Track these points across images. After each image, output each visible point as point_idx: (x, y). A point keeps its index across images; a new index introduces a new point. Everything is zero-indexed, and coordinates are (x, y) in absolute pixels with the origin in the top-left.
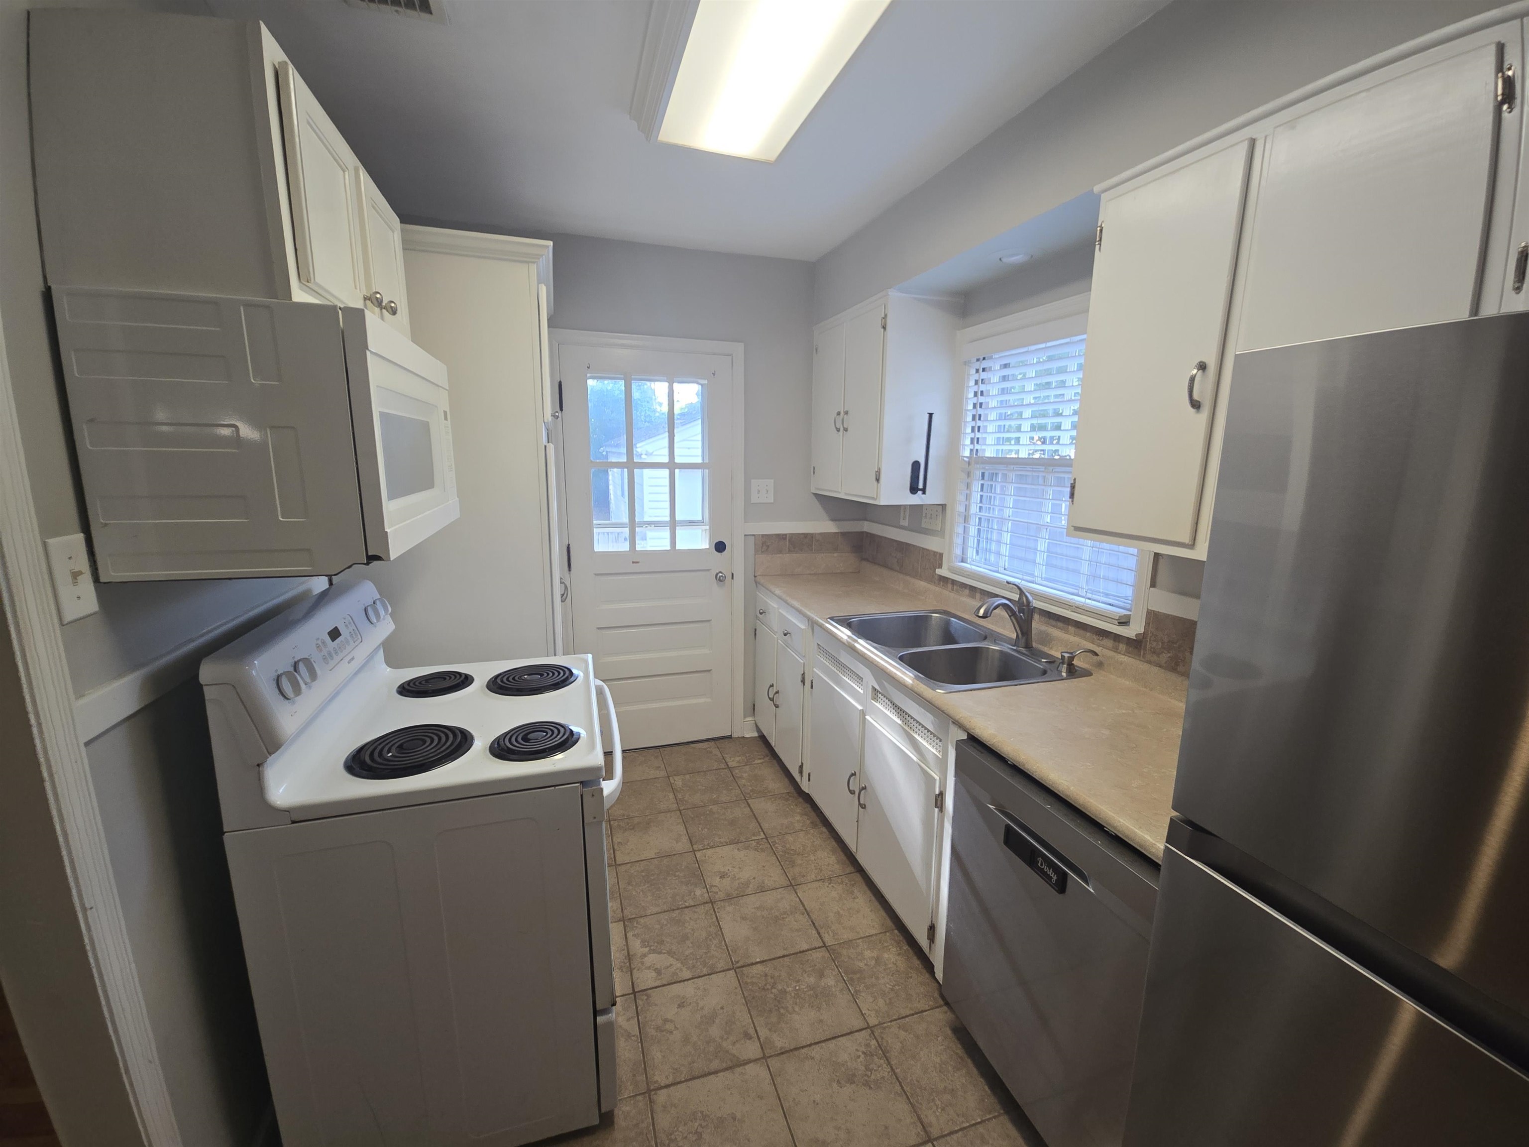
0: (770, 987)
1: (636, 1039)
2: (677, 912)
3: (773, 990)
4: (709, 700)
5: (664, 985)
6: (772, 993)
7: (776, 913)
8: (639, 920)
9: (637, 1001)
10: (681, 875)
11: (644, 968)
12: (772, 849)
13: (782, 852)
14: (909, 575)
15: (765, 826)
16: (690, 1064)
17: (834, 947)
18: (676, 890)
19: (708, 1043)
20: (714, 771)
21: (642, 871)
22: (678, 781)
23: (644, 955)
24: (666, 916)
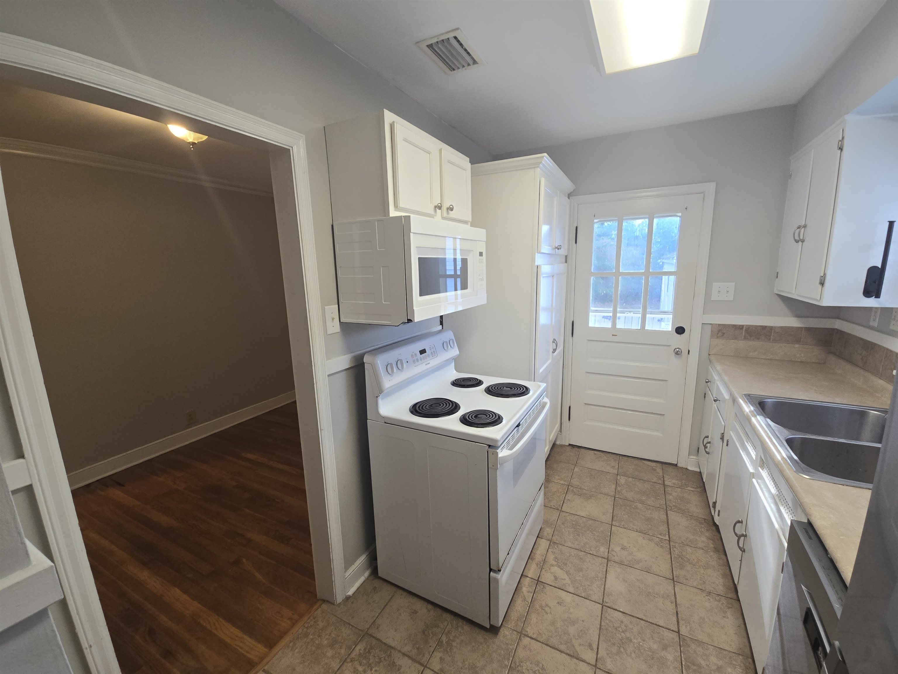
0: (621, 631)
1: (527, 603)
2: (583, 553)
3: (622, 634)
4: (661, 435)
5: (556, 587)
6: (621, 635)
7: (650, 590)
8: (559, 545)
9: (537, 586)
10: (597, 534)
11: (549, 571)
12: (670, 549)
13: (678, 555)
14: (871, 372)
15: (673, 532)
16: (549, 637)
17: (686, 638)
18: (588, 541)
19: (565, 633)
20: (651, 483)
21: (574, 521)
22: (622, 480)
23: (553, 565)
24: (576, 552)
